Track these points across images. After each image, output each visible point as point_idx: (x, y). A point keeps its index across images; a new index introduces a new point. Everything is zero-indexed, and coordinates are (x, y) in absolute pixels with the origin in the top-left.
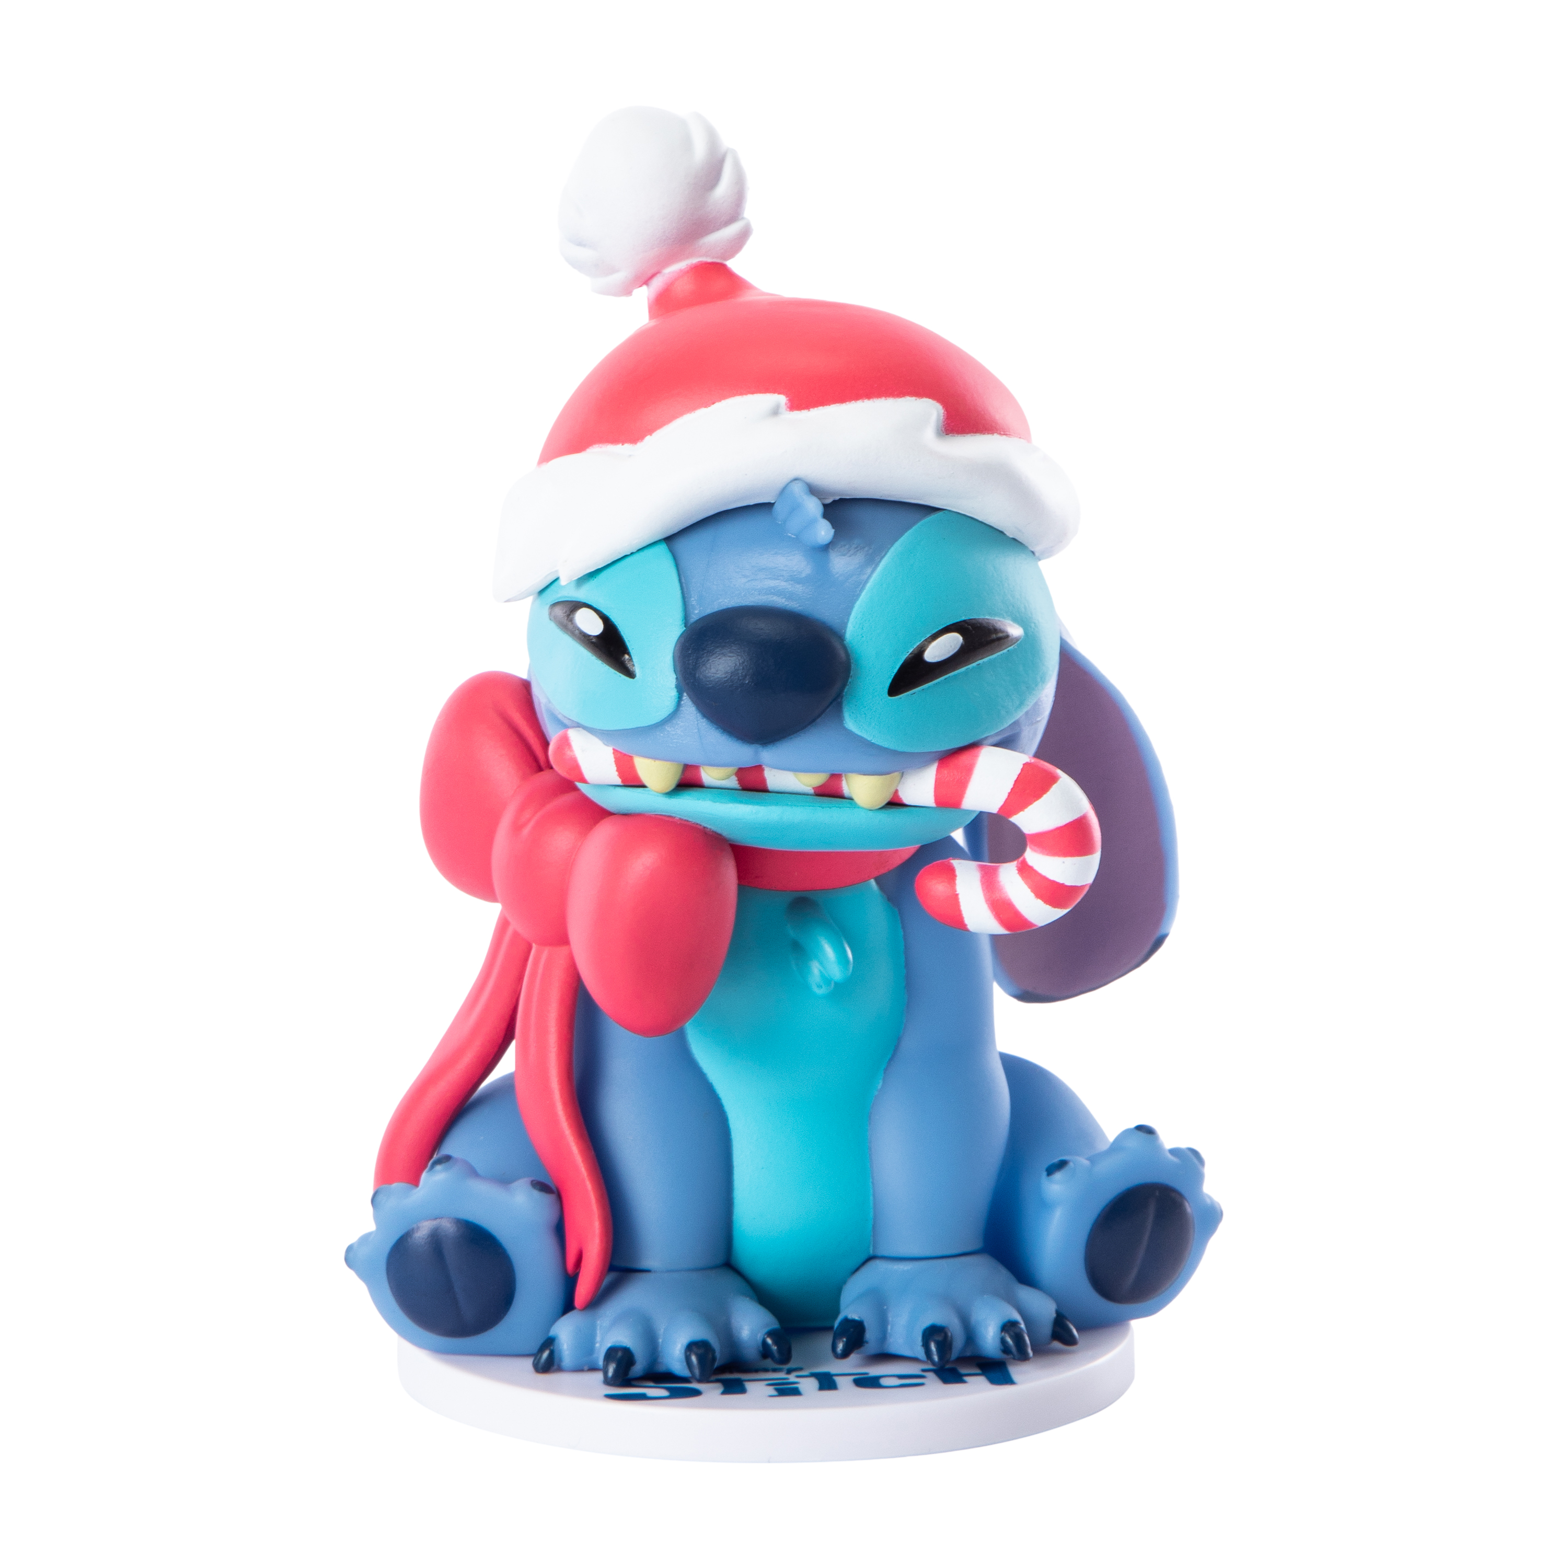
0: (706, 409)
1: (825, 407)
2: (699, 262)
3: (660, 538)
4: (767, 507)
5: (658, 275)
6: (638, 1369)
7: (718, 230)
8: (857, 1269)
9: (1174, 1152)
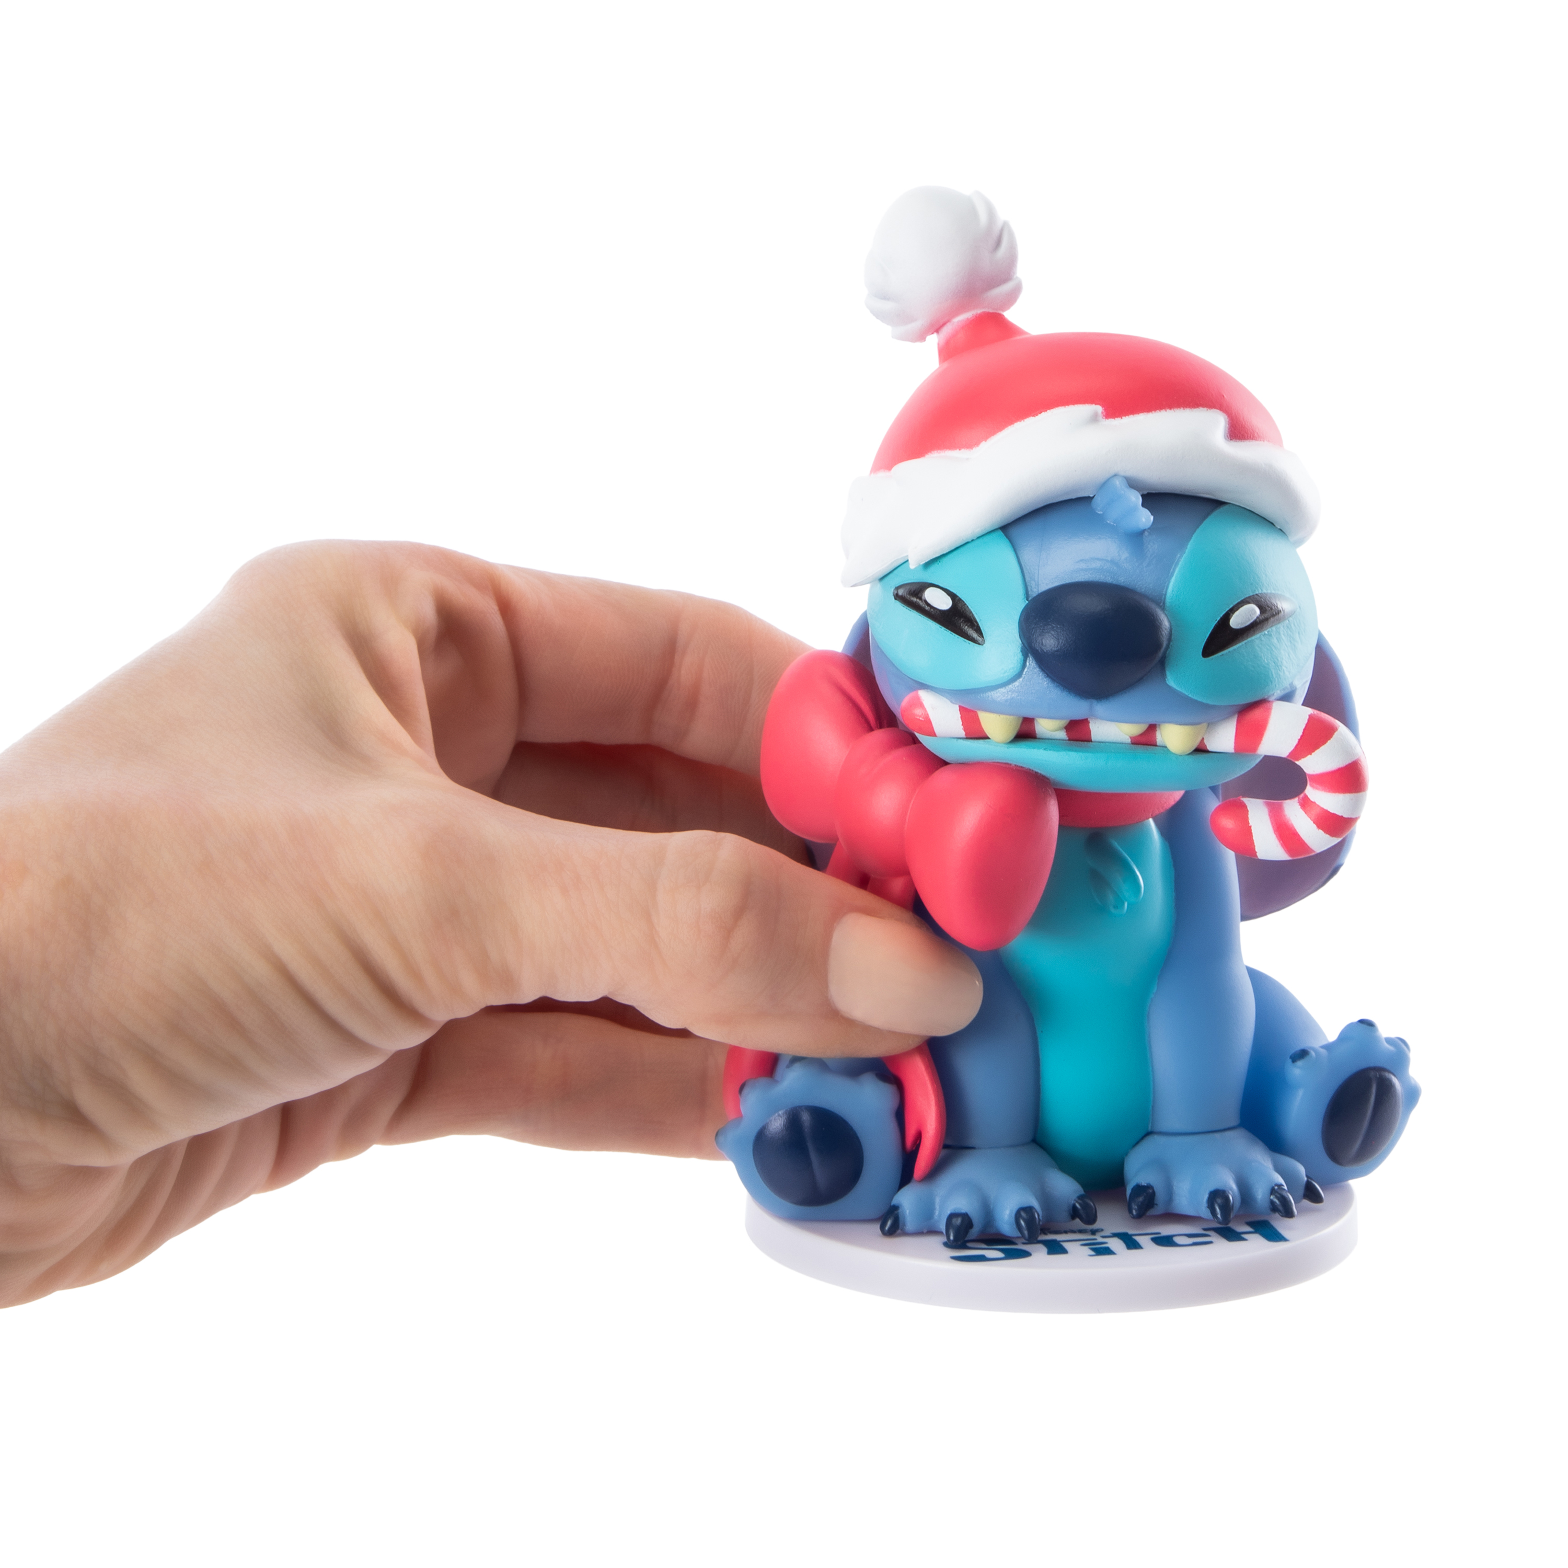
0: (1034, 417)
1: (1135, 415)
2: (983, 312)
3: (996, 528)
4: (1088, 499)
5: (948, 324)
6: (974, 1232)
7: (998, 286)
8: (1137, 1143)
9: (1389, 1040)
